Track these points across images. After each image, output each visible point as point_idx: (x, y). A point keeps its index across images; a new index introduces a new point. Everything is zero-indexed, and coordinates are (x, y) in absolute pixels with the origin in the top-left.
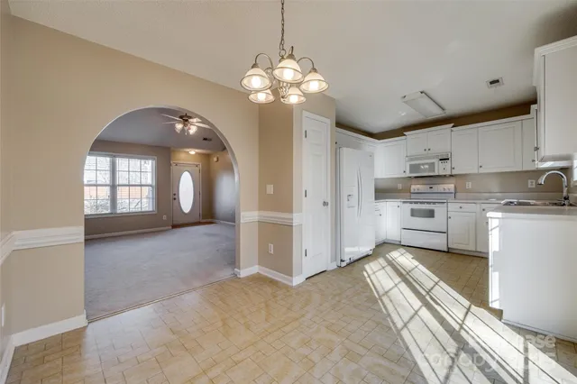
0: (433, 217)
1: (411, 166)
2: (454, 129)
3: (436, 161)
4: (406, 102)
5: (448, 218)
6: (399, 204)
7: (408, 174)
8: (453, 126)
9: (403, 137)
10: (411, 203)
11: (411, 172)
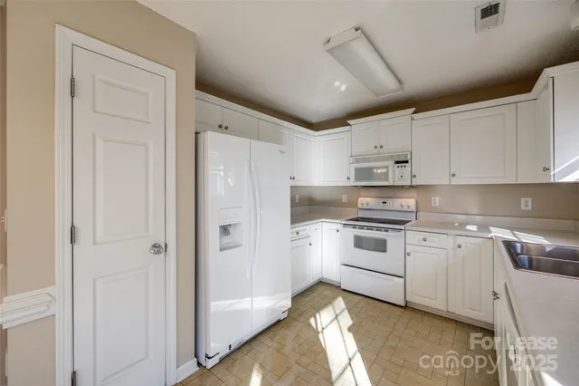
0: (385, 251)
1: (357, 170)
2: (415, 116)
3: (390, 163)
4: (330, 51)
5: (406, 254)
6: (339, 227)
7: (353, 183)
8: (415, 112)
9: (347, 128)
10: (354, 227)
11: (356, 179)
